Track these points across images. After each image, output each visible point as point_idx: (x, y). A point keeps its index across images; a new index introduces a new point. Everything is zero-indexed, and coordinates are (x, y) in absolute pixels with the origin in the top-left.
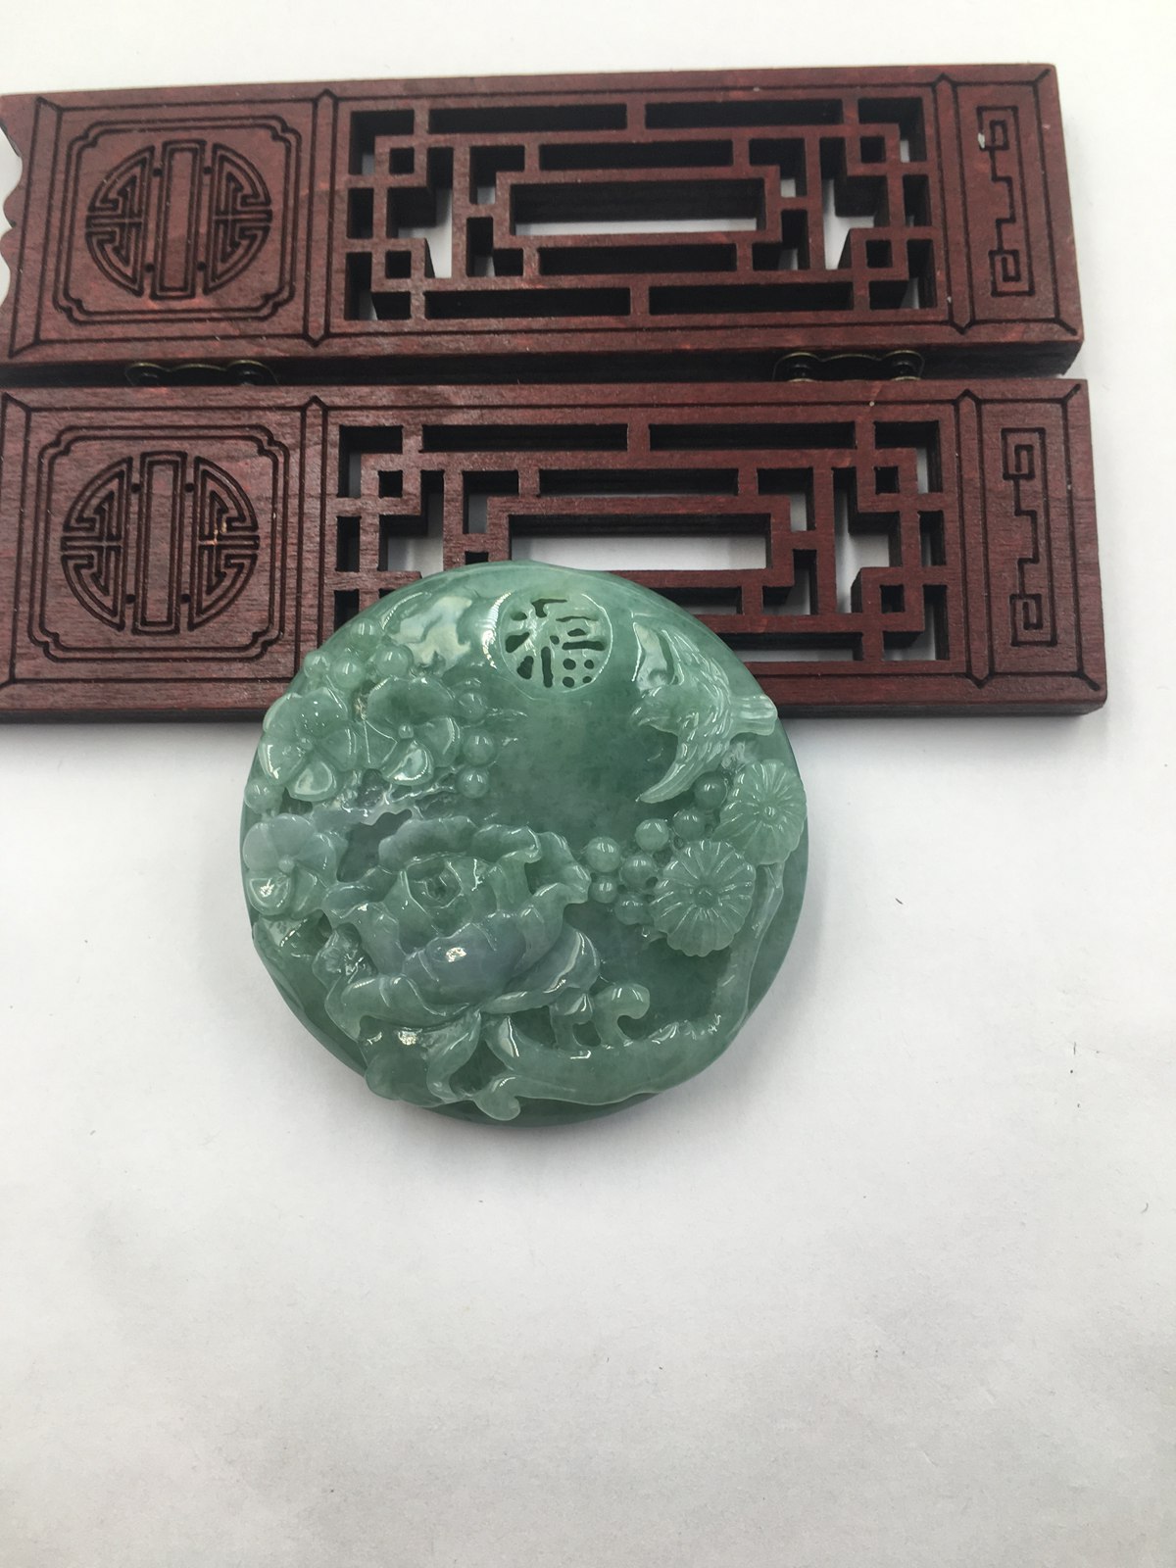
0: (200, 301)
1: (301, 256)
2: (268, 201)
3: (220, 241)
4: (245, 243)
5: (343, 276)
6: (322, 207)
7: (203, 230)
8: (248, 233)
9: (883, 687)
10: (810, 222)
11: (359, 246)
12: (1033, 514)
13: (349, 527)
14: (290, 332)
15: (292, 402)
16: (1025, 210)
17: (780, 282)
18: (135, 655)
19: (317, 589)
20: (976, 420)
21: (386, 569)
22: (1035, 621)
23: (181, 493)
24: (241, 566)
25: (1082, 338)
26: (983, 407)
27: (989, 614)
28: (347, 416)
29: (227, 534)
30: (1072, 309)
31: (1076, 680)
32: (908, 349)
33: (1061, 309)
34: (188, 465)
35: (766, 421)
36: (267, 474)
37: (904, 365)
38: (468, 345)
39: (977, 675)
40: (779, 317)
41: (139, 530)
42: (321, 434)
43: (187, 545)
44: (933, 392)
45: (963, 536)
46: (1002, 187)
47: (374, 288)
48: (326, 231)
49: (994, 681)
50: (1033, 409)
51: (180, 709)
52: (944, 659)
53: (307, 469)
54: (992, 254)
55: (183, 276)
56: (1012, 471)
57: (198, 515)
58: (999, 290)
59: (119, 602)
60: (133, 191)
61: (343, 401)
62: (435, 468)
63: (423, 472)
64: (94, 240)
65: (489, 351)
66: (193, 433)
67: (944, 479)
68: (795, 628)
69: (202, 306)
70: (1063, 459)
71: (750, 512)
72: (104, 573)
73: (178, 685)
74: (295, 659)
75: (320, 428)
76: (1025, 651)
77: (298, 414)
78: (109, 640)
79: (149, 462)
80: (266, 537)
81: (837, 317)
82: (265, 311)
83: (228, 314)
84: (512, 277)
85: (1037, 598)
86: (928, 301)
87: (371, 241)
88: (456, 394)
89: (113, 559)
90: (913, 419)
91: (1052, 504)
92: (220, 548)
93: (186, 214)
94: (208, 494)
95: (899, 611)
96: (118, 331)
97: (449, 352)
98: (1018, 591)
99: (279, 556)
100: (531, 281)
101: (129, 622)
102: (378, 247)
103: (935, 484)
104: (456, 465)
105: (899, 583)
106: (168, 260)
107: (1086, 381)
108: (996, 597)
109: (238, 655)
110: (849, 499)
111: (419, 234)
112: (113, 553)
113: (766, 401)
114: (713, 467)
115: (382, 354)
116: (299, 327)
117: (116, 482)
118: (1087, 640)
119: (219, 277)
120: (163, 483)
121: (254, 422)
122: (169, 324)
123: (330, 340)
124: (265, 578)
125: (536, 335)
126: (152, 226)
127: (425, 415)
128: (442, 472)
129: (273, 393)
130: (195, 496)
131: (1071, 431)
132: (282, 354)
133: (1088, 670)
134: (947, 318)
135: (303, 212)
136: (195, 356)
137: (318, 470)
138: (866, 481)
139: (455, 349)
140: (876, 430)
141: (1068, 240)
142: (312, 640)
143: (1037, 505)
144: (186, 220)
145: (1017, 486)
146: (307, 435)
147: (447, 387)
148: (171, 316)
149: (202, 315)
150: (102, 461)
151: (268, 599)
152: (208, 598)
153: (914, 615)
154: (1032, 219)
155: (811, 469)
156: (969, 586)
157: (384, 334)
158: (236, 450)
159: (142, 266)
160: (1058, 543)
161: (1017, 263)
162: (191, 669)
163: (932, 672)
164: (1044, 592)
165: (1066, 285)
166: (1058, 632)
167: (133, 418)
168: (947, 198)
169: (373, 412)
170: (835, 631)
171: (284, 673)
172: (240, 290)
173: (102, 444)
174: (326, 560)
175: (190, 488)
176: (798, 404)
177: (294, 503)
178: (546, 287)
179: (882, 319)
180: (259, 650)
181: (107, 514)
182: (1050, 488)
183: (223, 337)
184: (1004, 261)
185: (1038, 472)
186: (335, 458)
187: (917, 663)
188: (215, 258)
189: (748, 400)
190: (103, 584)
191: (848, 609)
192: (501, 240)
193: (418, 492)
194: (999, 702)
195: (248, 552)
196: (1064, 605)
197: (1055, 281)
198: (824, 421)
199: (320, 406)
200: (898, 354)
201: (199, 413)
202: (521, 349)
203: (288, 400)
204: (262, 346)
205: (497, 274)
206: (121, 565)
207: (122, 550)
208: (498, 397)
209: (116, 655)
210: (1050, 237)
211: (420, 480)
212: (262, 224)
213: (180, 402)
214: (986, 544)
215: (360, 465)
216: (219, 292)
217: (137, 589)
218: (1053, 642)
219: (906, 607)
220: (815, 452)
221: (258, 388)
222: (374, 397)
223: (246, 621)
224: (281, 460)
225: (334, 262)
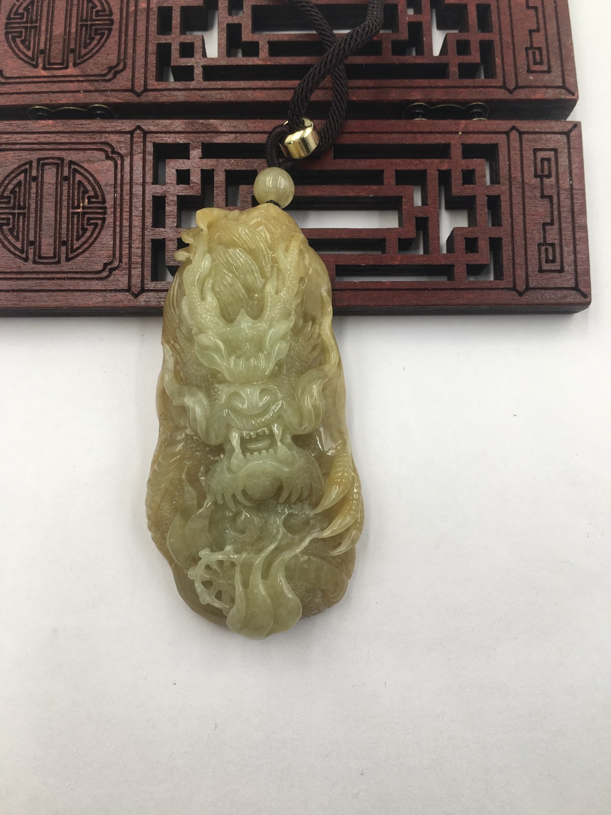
0: (71, 71)
1: (130, 45)
2: (111, 14)
3: (83, 36)
4: (98, 37)
5: (155, 56)
6: (142, 18)
7: (73, 30)
8: (98, 32)
9: (467, 295)
10: (424, 29)
11: (164, 39)
12: (550, 198)
13: (159, 202)
14: (124, 88)
15: (125, 129)
16: (545, 25)
17: (407, 62)
18: (35, 276)
19: (141, 238)
20: (519, 143)
21: (181, 227)
22: (551, 258)
23: (61, 182)
24: (96, 224)
25: (578, 97)
26: (523, 136)
27: (526, 254)
28: (157, 137)
29: (87, 206)
30: (572, 80)
31: (573, 292)
32: (482, 102)
33: (566, 81)
34: (64, 166)
35: (400, 143)
36: (111, 170)
37: (477, 112)
38: (227, 96)
39: (519, 289)
40: (407, 82)
41: (36, 203)
42: (142, 148)
43: (64, 212)
44: (495, 127)
45: (511, 210)
46: (532, 12)
47: (173, 63)
48: (145, 31)
49: (528, 292)
50: (551, 138)
51: (61, 307)
52: (500, 280)
53: (135, 168)
54: (527, 49)
55: (60, 57)
56: (539, 173)
57: (71, 194)
58: (531, 69)
59: (25, 245)
60: (33, 8)
61: (155, 128)
62: (209, 168)
63: (202, 170)
64: (10, 36)
65: (240, 100)
66: (67, 146)
67: (501, 178)
68: (416, 262)
69: (72, 74)
70: (568, 166)
71: (390, 195)
72: (16, 228)
73: (60, 293)
74: (129, 279)
75: (142, 144)
76: (545, 276)
77: (129, 136)
78: (20, 267)
79: (42, 164)
80: (111, 208)
81: (440, 82)
82: (109, 76)
83: (88, 78)
84: (253, 58)
85: (553, 245)
86: (490, 74)
87: (171, 36)
88: (221, 124)
89: (21, 220)
90: (484, 142)
91: (561, 192)
92: (84, 214)
93: (63, 21)
94: (76, 182)
95: (475, 252)
96: (23, 88)
97: (217, 100)
98: (542, 242)
99: (118, 219)
100: (264, 60)
101: (31, 257)
102: (175, 39)
103: (495, 179)
104: (221, 167)
105: (475, 236)
106: (53, 47)
107: (580, 123)
108: (530, 245)
109: (95, 276)
110: (445, 188)
111: (198, 34)
112: (21, 216)
113: (400, 131)
114: (370, 169)
115: (178, 101)
116: (129, 85)
117: (23, 175)
118: (580, 269)
119: (82, 58)
120: (50, 175)
121: (103, 140)
122: (53, 84)
123: (147, 93)
124: (111, 232)
125: (267, 91)
126: (43, 28)
127: (203, 137)
128: (214, 170)
129: (114, 124)
130: (69, 183)
131: (571, 150)
132: (119, 101)
133: (581, 287)
134: (502, 85)
135: (132, 20)
136: (69, 102)
137: (141, 168)
138: (457, 178)
139: (220, 99)
140: (462, 149)
141: (570, 42)
142: (138, 268)
143: (553, 192)
144: (64, 25)
145: (542, 182)
146: (134, 148)
147: (216, 121)
148: (55, 79)
149: (72, 79)
150: (13, 163)
151: (112, 243)
152: (77, 243)
153: (484, 255)
154: (549, 30)
155: (426, 170)
156: (515, 238)
157: (178, 90)
158: (92, 156)
159: (37, 51)
160: (564, 214)
161: (541, 55)
162: (68, 284)
163: (494, 287)
164: (556, 242)
165: (569, 68)
166: (565, 265)
167: (33, 138)
168: (501, 18)
169: (172, 135)
170: (439, 263)
171: (122, 286)
172: (95, 64)
173: (15, 153)
174: (146, 221)
175: (66, 179)
176: (418, 133)
177: (127, 188)
178: (273, 64)
179: (465, 84)
180: (107, 273)
181: (17, 194)
182: (560, 182)
183: (84, 91)
184: (534, 53)
185: (554, 173)
186: (151, 161)
187: (485, 282)
188: (80, 47)
189: (389, 130)
190: (16, 235)
191: (445, 251)
192: (247, 35)
193: (199, 182)
194: (531, 304)
195: (101, 216)
196: (568, 249)
197: (562, 65)
198: (433, 143)
199: (141, 131)
200: (475, 105)
201: (71, 135)
202: (258, 99)
203: (123, 127)
204: (107, 96)
205: (243, 56)
206: (26, 223)
207: (27, 215)
208: (246, 127)
209: (24, 276)
210: (559, 40)
211: (200, 175)
212: (108, 27)
213: (60, 129)
214: (524, 214)
215: (165, 166)
216: (82, 65)
217: (35, 237)
218: (561, 271)
219: (479, 251)
220: (428, 161)
221: (106, 120)
222: (173, 126)
223: (99, 256)
224: (119, 162)
225: (149, 49)
